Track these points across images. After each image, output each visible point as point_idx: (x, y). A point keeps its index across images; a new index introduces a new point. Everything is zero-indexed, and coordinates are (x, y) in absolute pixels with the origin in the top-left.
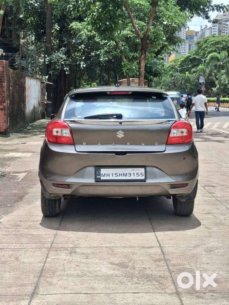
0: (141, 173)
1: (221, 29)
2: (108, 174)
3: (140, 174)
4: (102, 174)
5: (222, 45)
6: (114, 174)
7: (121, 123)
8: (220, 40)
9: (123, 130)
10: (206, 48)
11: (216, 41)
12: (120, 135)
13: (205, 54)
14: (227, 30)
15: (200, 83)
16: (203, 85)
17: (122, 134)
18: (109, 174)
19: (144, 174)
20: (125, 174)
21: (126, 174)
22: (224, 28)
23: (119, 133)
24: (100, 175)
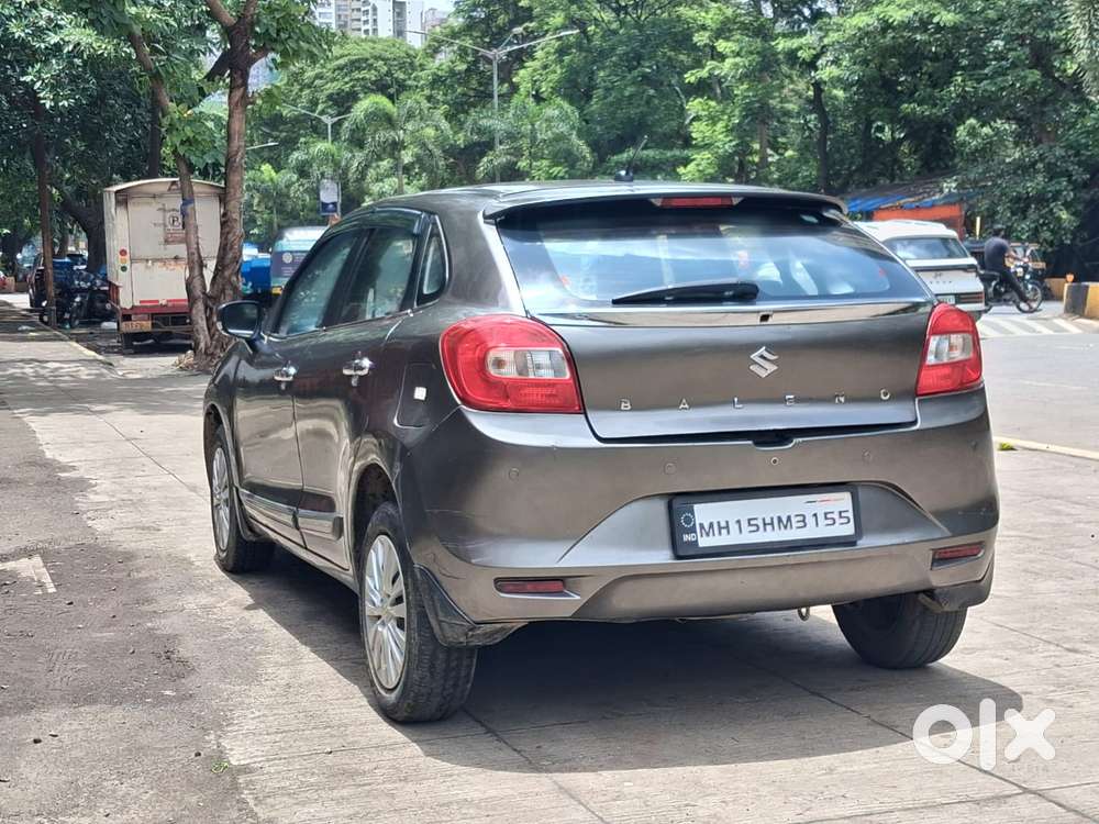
0: (840, 513)
1: (346, 16)
2: (723, 524)
3: (836, 516)
4: (702, 526)
5: (373, 72)
6: (744, 524)
7: (765, 318)
8: (368, 56)
9: (773, 346)
10: (317, 82)
11: (354, 58)
12: (764, 366)
13: (317, 104)
14: (366, 22)
15: (325, 205)
16: (336, 211)
17: (771, 361)
18: (727, 522)
19: (850, 515)
20: (785, 520)
21: (789, 518)
22: (356, 15)
24: (693, 530)
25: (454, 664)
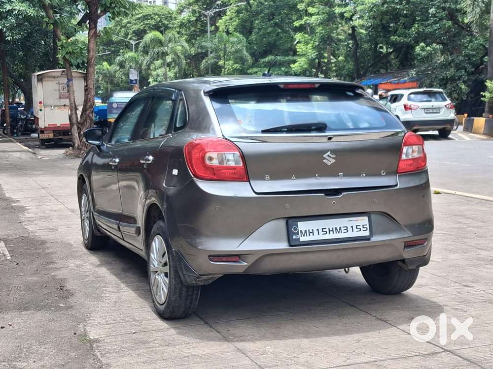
0: (363, 226)
2: (311, 231)
3: (361, 227)
4: (301, 231)
6: (320, 231)
7: (330, 139)
8: (151, 13)
9: (333, 151)
10: (128, 25)
11: (145, 14)
12: (329, 160)
15: (132, 81)
16: (136, 83)
17: (333, 158)
18: (313, 230)
19: (368, 226)
20: (338, 229)
21: (340, 228)
23: (328, 156)
24: (297, 233)
25: (190, 293)
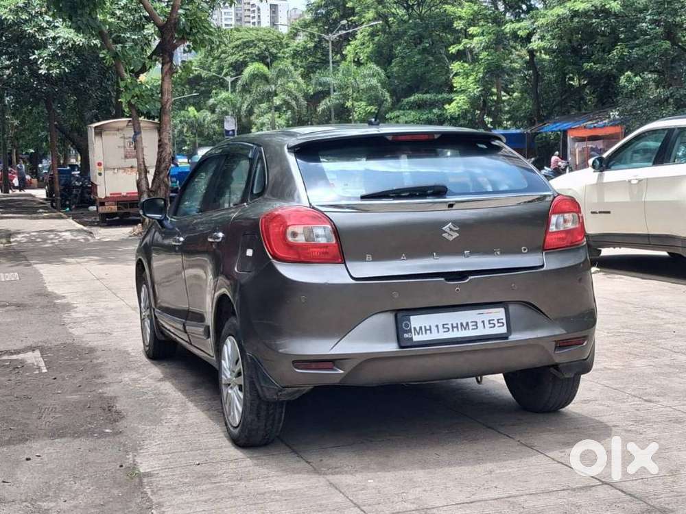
0: (498, 320)
1: (241, 14)
2: (428, 328)
3: (495, 322)
4: (415, 328)
5: (257, 48)
6: (440, 327)
7: (451, 206)
9: (455, 223)
10: (223, 56)
11: (245, 40)
12: (451, 234)
14: (253, 17)
18: (430, 327)
19: (504, 321)
20: (465, 325)
21: (467, 324)
22: (247, 13)
24: (410, 331)
25: (271, 412)
